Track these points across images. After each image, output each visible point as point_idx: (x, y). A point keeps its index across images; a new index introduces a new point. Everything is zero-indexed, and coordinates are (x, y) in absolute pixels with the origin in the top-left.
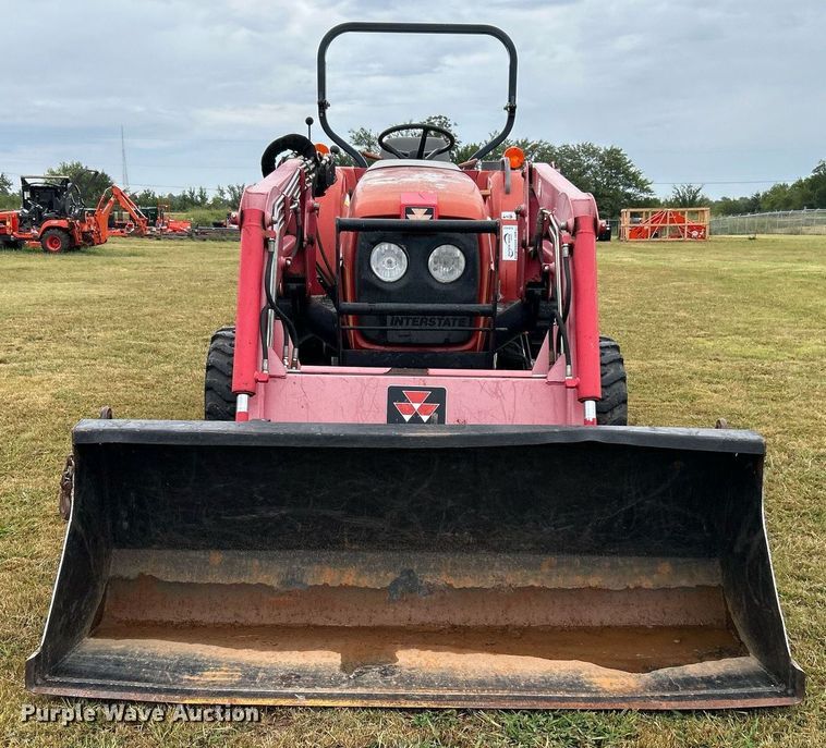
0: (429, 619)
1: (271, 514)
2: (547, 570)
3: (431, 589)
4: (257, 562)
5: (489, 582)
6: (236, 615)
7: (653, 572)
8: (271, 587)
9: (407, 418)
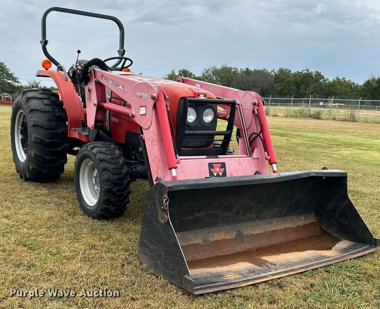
0: (250, 247)
1: (199, 215)
2: (275, 224)
3: (247, 236)
4: (192, 235)
5: (262, 231)
6: (193, 257)
7: (300, 220)
8: (200, 244)
9: (215, 174)
